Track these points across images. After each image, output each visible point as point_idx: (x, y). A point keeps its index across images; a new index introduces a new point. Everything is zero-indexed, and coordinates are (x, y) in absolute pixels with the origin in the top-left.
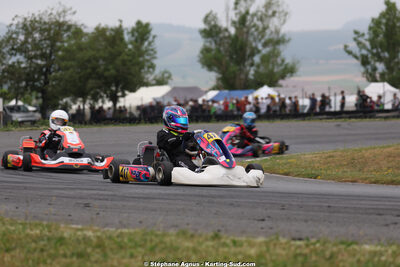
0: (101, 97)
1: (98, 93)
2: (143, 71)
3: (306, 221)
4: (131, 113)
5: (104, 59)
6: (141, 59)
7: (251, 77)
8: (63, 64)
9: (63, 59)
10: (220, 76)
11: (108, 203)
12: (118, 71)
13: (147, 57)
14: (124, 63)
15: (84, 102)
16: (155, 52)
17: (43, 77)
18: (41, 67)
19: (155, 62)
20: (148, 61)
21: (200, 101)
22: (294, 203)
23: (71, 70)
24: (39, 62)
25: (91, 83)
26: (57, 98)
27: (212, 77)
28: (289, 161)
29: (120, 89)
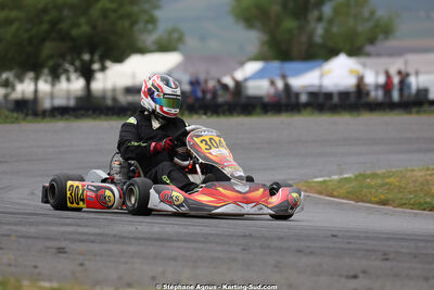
0: (66, 71)
1: (60, 65)
2: (136, 28)
3: (426, 279)
4: (114, 99)
5: (72, 7)
6: (136, 9)
7: (318, 39)
8: (2, 15)
10: (265, 37)
11: (96, 247)
12: (94, 27)
13: (146, 6)
14: (105, 13)
15: (36, 79)
19: (158, 14)
20: (145, 12)
21: (228, 81)
22: (404, 250)
23: (15, 26)
25: (48, 48)
27: (253, 38)
28: (387, 180)
29: (96, 57)
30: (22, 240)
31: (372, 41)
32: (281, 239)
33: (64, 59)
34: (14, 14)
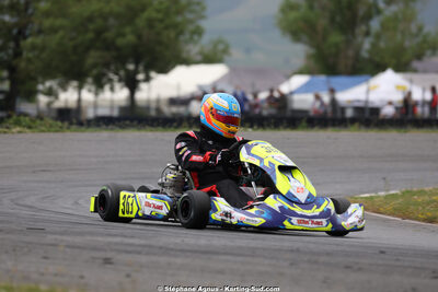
0: (111, 81)
1: (104, 75)
2: (182, 38)
4: (158, 110)
5: (118, 16)
6: (179, 19)
7: (365, 54)
8: (47, 23)
9: (47, 14)
10: (312, 51)
12: (139, 37)
13: (189, 16)
14: (151, 23)
15: (80, 88)
16: (204, 9)
17: (12, 44)
18: (9, 28)
19: (204, 24)
20: (191, 22)
23: (61, 33)
24: (7, 18)
25: (93, 57)
26: (34, 80)
27: (300, 52)
28: (434, 198)
29: (141, 68)
30: (68, 250)
31: (419, 57)
32: (328, 254)
33: (109, 68)
34: (59, 22)
